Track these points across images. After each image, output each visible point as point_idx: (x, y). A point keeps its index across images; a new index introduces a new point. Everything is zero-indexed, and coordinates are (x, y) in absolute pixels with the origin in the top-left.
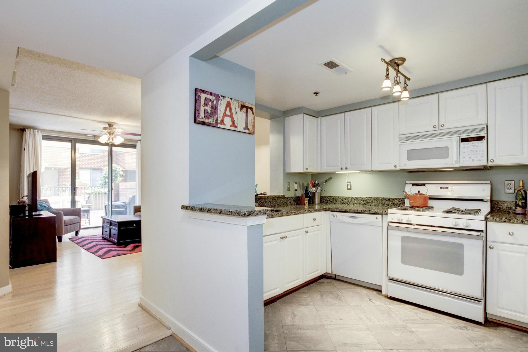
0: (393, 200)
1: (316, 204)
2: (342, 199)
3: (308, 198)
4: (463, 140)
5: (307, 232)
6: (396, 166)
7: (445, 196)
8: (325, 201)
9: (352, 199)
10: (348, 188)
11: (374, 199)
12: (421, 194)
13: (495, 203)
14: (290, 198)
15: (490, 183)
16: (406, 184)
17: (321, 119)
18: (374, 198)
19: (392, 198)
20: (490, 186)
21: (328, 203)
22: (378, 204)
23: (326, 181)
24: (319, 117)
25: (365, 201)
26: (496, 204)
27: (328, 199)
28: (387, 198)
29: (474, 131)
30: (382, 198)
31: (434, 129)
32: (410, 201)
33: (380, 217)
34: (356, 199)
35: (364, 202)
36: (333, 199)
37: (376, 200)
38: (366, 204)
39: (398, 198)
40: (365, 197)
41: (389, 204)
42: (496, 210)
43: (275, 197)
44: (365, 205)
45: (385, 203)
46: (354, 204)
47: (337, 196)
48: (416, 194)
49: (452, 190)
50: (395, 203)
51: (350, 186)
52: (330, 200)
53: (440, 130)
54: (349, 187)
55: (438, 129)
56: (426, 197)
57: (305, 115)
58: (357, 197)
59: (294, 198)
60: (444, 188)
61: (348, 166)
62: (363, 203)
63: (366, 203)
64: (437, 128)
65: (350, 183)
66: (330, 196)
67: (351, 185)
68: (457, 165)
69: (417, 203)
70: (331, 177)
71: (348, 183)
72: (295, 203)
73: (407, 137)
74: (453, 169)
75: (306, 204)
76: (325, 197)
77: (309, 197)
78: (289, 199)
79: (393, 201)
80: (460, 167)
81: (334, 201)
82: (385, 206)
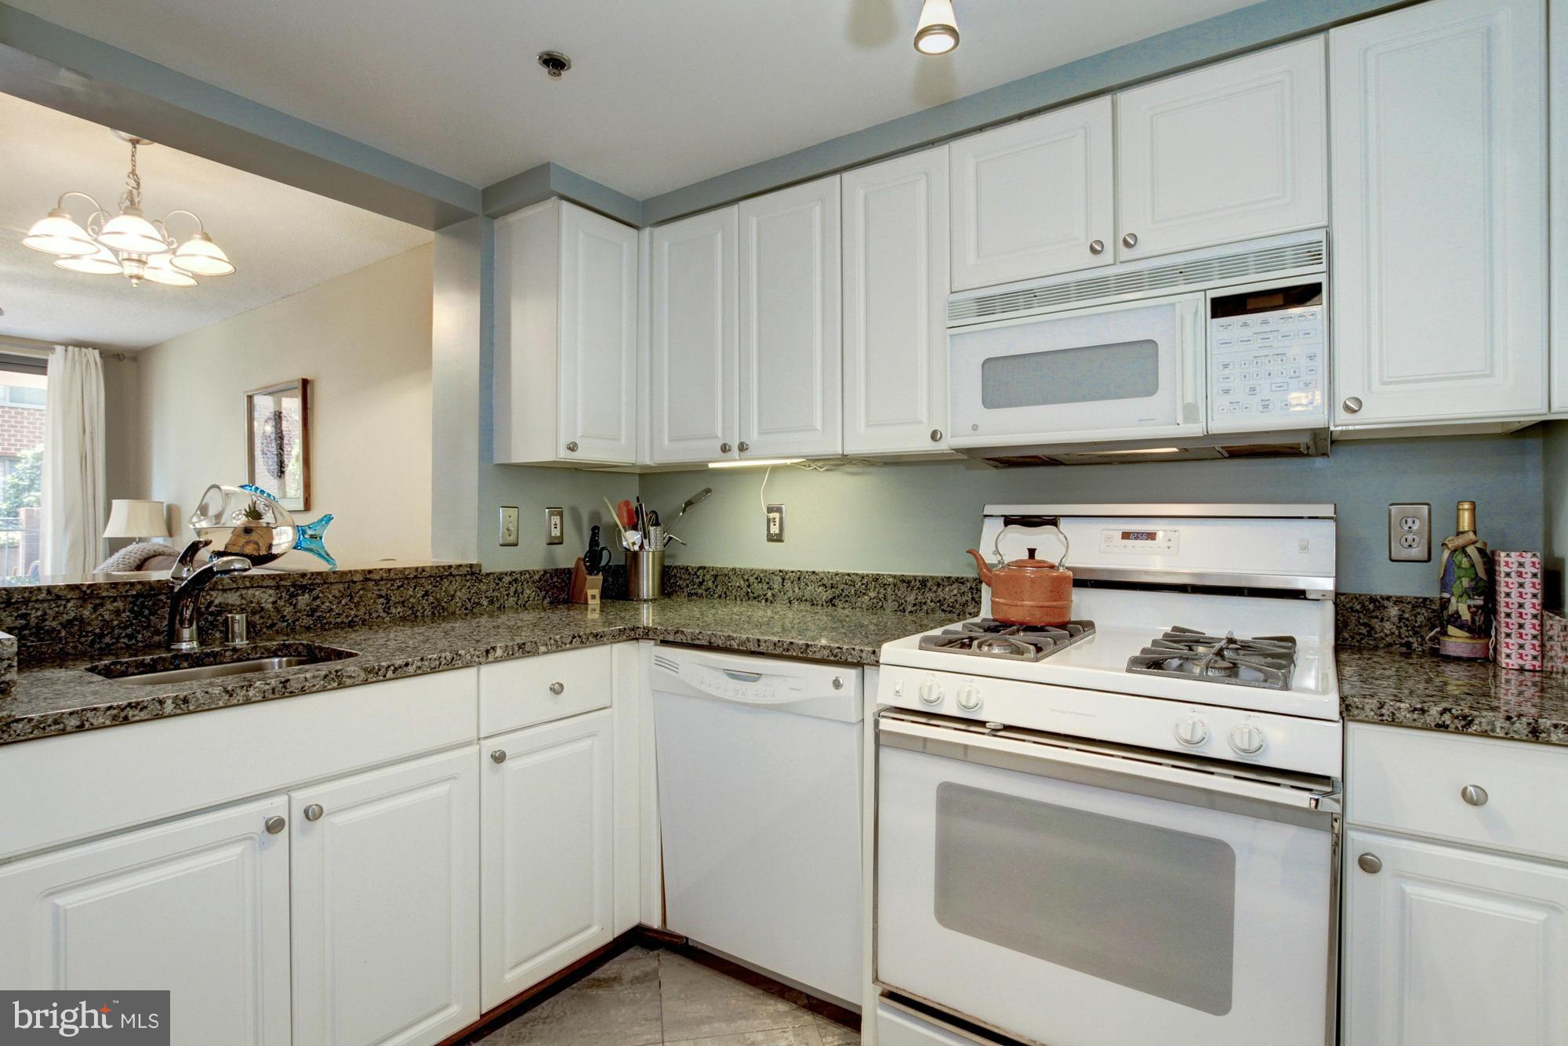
0: (939, 585)
1: (639, 600)
2: (746, 578)
3: (600, 577)
4: (1224, 307)
5: (499, 758)
6: (939, 436)
7: (1139, 572)
8: (687, 586)
9: (783, 579)
10: (772, 532)
11: (865, 581)
12: (1042, 565)
13: (1348, 606)
14: (516, 579)
15: (1332, 515)
16: (986, 516)
17: (651, 234)
18: (867, 575)
19: (933, 578)
20: (1330, 528)
21: (696, 594)
22: (880, 604)
23: (689, 503)
24: (644, 227)
25: (832, 587)
26: (1351, 608)
27: (698, 577)
28: (915, 578)
29: (1271, 258)
30: (894, 577)
31: (1097, 260)
32: (992, 596)
33: (848, 675)
34: (799, 579)
35: (829, 594)
36: (716, 576)
37: (875, 587)
38: (836, 602)
39: (957, 579)
40: (831, 571)
41: (925, 603)
42: (1353, 638)
43: (416, 577)
44: (834, 605)
45: (908, 599)
46: (790, 602)
47: (731, 567)
48: (1020, 564)
49: (1169, 544)
50: (947, 597)
51: (777, 524)
52: (704, 581)
53: (1121, 262)
54: (775, 530)
55: (1111, 261)
56: (1061, 579)
57: (565, 204)
58: (801, 572)
59: (537, 577)
60: (1138, 536)
61: (753, 438)
62: (826, 595)
63: (834, 598)
64: (1107, 257)
65: (779, 510)
66: (705, 568)
67: (781, 519)
68: (1195, 429)
69: (1022, 606)
70: (710, 487)
71: (770, 510)
72: (545, 597)
73: (979, 300)
74: (1175, 450)
75: (590, 601)
76: (686, 569)
77: (607, 571)
78: (510, 583)
79: (940, 589)
80: (1208, 437)
81: (719, 587)
82: (907, 613)
